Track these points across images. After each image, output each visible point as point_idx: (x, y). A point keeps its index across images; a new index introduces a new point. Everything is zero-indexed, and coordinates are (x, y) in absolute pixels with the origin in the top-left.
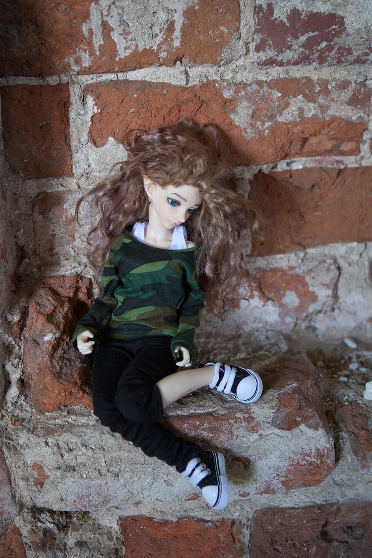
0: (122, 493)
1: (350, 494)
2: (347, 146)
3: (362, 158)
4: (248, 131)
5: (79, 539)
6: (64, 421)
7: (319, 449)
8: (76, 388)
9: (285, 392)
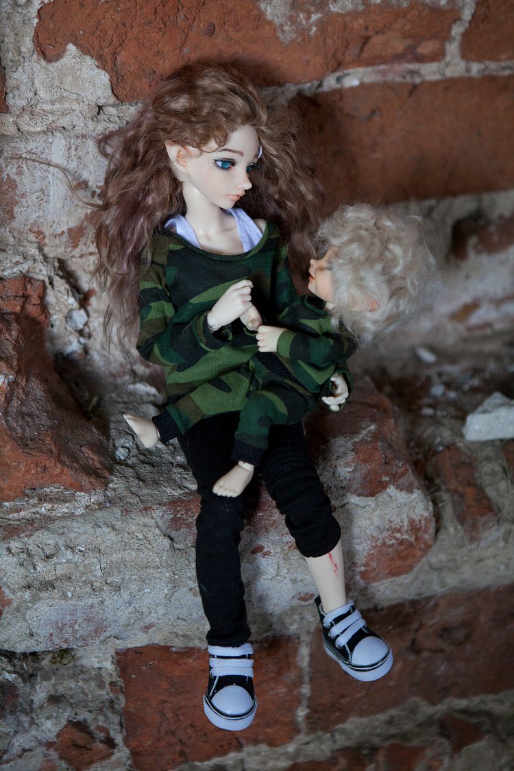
0: (124, 615)
1: (452, 580)
2: (426, 48)
3: (447, 65)
4: (287, 28)
5: (53, 693)
6: (34, 513)
7: (414, 521)
8: (52, 460)
9: (362, 440)
